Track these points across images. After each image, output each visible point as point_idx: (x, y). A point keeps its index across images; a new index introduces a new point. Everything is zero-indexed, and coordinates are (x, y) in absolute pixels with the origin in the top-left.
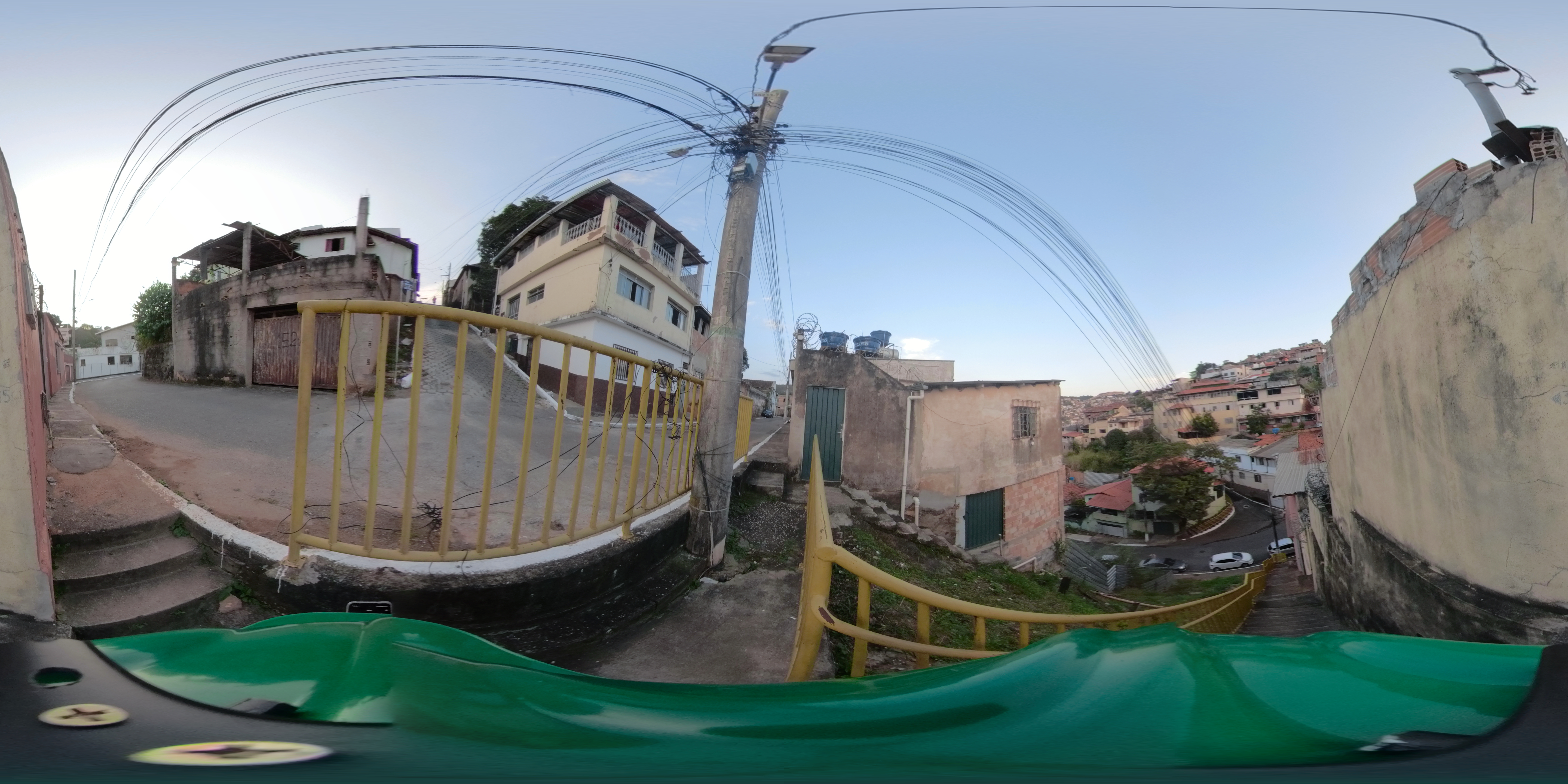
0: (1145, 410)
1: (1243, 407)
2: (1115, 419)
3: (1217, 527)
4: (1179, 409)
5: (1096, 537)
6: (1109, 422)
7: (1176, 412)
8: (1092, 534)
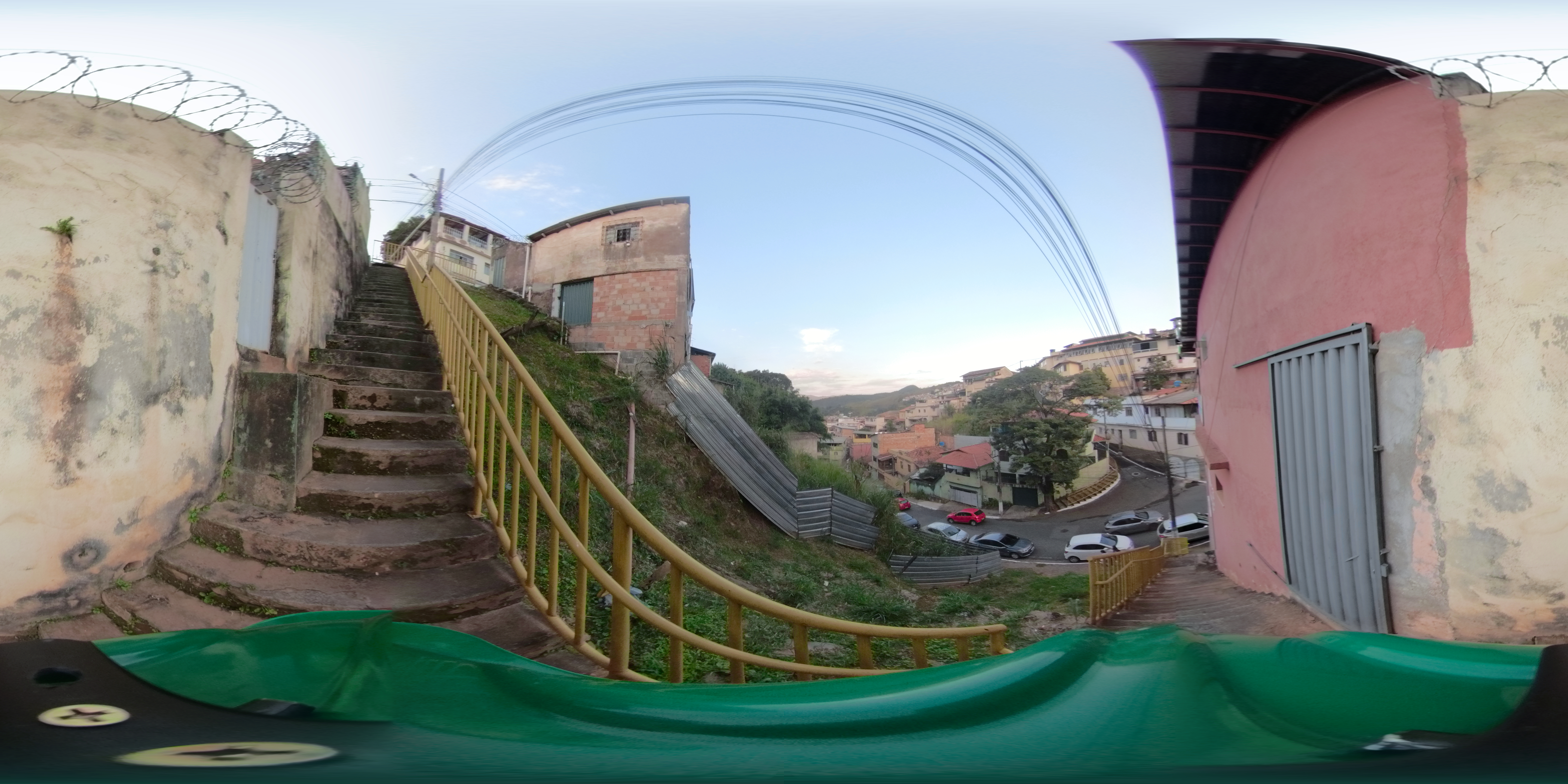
1: (1139, 360)
2: (994, 379)
3: (1094, 498)
4: (1065, 364)
5: (947, 505)
6: (987, 382)
7: (1062, 368)
8: (944, 501)
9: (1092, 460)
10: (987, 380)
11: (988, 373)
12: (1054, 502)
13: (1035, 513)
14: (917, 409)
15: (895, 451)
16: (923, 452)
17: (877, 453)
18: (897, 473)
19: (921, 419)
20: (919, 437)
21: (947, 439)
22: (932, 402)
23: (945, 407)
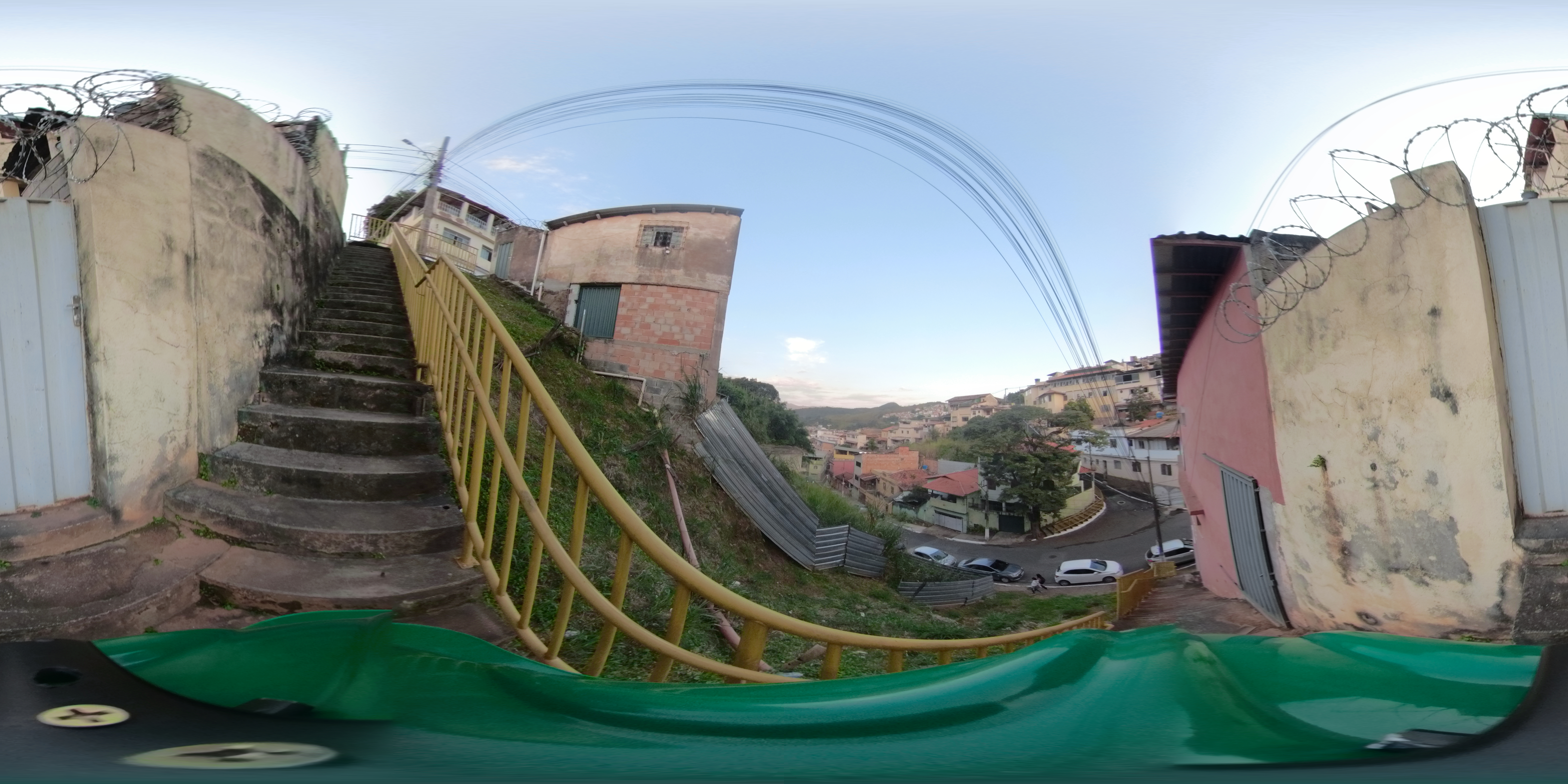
1: (1121, 392)
2: (979, 406)
3: (1080, 526)
4: (1050, 395)
5: (930, 529)
6: (972, 409)
7: (1046, 398)
8: (927, 525)
9: (1078, 489)
10: (973, 407)
11: (974, 400)
12: (1041, 530)
13: (1021, 539)
14: (900, 431)
15: (878, 471)
16: (907, 476)
17: (859, 471)
18: (878, 494)
19: (903, 440)
20: (902, 459)
21: (930, 463)
22: (915, 424)
23: (930, 430)
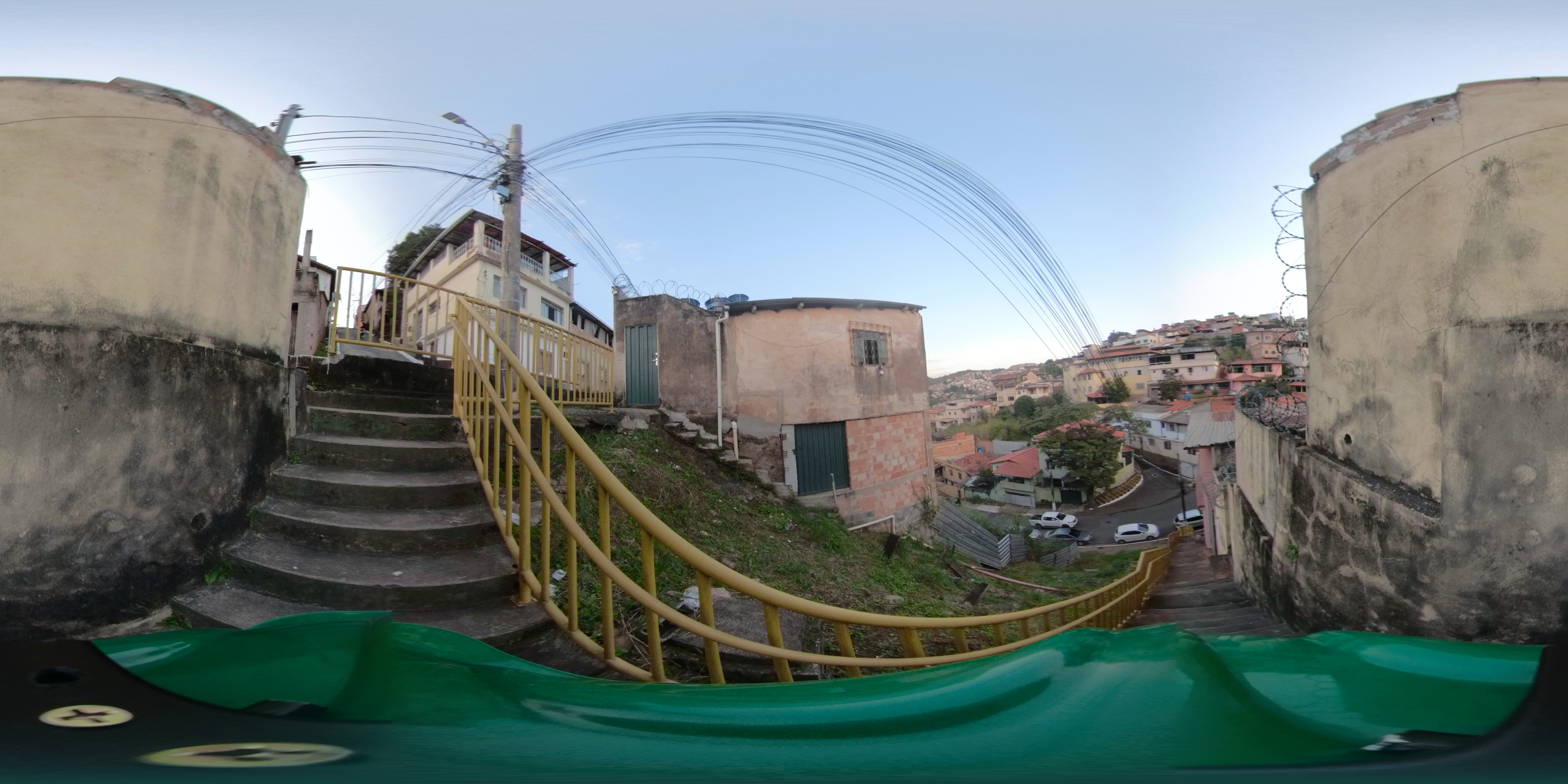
0: (1055, 377)
1: (1154, 372)
2: (1023, 386)
3: (1126, 495)
6: (1017, 389)
7: (1086, 376)
8: (1000, 504)
9: (1122, 464)
11: (1016, 379)
12: (1095, 500)
20: (960, 444)
22: (961, 404)
